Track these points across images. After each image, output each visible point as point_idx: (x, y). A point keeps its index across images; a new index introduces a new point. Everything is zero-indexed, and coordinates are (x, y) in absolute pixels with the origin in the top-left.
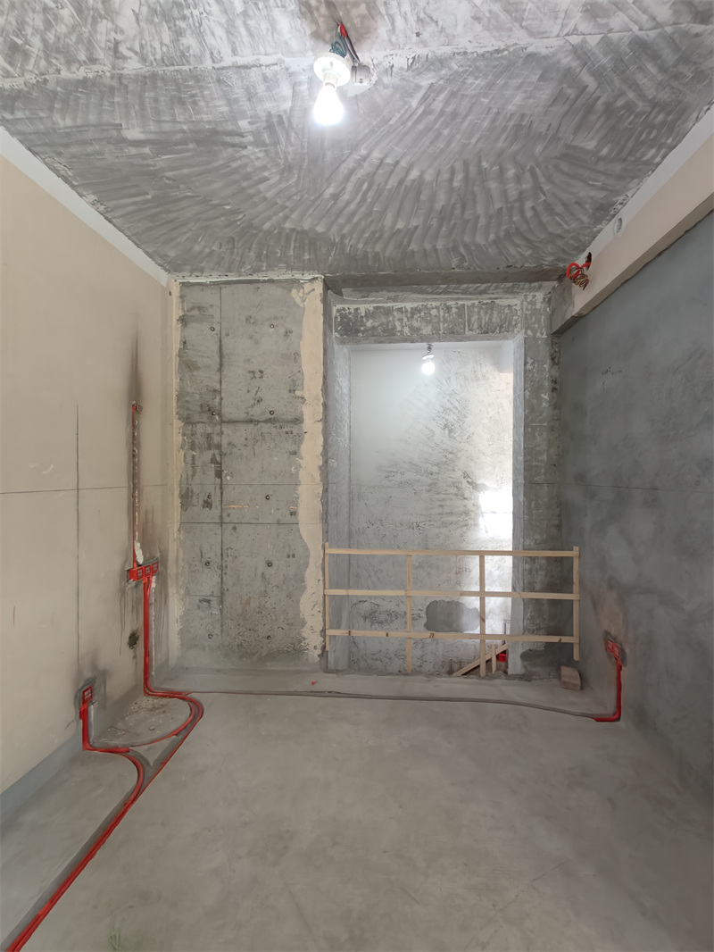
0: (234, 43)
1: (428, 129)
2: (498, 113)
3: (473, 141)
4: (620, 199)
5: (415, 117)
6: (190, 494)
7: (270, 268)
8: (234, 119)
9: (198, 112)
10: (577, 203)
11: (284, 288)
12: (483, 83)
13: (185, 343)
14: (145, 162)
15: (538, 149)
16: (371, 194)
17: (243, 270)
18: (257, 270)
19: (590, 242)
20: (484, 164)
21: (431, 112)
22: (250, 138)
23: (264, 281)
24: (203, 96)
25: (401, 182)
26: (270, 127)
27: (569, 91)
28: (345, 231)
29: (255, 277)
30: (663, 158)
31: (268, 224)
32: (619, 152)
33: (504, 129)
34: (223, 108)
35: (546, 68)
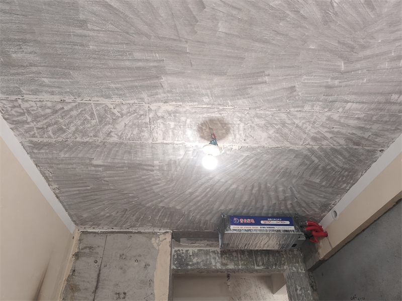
0: (165, 136)
1: (244, 170)
2: (276, 167)
3: (264, 176)
4: (333, 202)
5: (238, 165)
7: (141, 225)
8: (153, 160)
9: (135, 157)
10: (312, 203)
11: (147, 237)
12: (270, 157)
14: (97, 173)
15: (294, 181)
16: (210, 193)
17: (124, 226)
18: (131, 227)
19: (320, 221)
20: (268, 185)
21: (246, 164)
23: (135, 233)
24: (141, 152)
25: (227, 189)
27: (307, 162)
28: (192, 209)
29: (130, 230)
30: (350, 187)
31: (150, 204)
32: (330, 184)
33: (279, 172)
34: (149, 156)
35: (297, 154)
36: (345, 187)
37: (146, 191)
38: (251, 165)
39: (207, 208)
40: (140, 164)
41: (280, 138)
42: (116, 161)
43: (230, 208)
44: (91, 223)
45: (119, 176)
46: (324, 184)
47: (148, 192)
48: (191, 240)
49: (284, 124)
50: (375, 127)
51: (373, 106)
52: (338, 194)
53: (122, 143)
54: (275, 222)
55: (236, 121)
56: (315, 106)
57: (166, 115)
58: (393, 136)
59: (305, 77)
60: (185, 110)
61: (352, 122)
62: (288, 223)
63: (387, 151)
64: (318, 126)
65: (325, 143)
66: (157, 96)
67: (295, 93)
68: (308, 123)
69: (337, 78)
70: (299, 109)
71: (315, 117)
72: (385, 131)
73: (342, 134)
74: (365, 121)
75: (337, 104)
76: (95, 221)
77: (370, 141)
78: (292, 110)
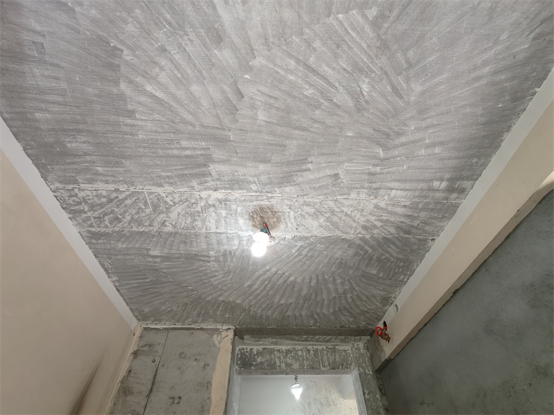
0: (218, 225)
1: (300, 261)
2: (331, 258)
3: (320, 267)
4: (393, 296)
5: (294, 256)
7: (204, 321)
8: (208, 250)
10: (373, 296)
11: (209, 334)
12: (324, 247)
13: (130, 371)
14: (155, 265)
15: (351, 272)
16: (269, 286)
17: (186, 322)
18: (196, 322)
19: (383, 316)
20: (326, 277)
21: (301, 255)
22: (214, 259)
23: (198, 329)
25: (285, 281)
26: (224, 255)
27: (361, 252)
28: (252, 303)
29: (193, 326)
30: (408, 279)
31: (210, 297)
32: (388, 276)
33: (334, 263)
34: (205, 246)
35: (350, 243)
36: (403, 279)
37: (205, 283)
38: (306, 255)
39: (267, 302)
40: (197, 255)
41: (331, 226)
42: (173, 251)
43: (291, 302)
44: (153, 319)
45: (177, 268)
46: (381, 275)
47: (207, 285)
48: (255, 338)
49: (333, 212)
50: (423, 215)
51: (417, 193)
52: (397, 287)
53: (176, 233)
55: (286, 209)
56: (361, 193)
57: (217, 204)
58: (441, 224)
59: (347, 164)
60: (234, 198)
61: (400, 210)
63: (438, 240)
64: (366, 214)
65: (376, 231)
66: (206, 184)
67: (339, 180)
68: (356, 211)
69: (377, 165)
70: (345, 197)
71: (362, 205)
72: (433, 219)
73: (391, 222)
74: (412, 209)
75: (382, 192)
76: (156, 316)
77: (419, 229)
78: (339, 197)
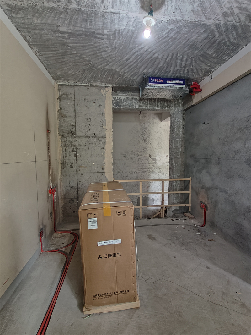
0: (114, 5)
1: (166, 42)
2: (188, 40)
3: (178, 47)
4: (213, 70)
5: (163, 37)
6: (65, 163)
7: (94, 81)
8: (103, 29)
9: (90, 25)
10: (201, 70)
11: (98, 89)
12: (187, 30)
13: (61, 107)
14: (63, 39)
15: (196, 52)
16: (139, 60)
17: (84, 81)
18: (88, 82)
19: (200, 82)
20: (178, 55)
21: (169, 36)
22: (106, 37)
23: (91, 86)
24: (95, 20)
25: (151, 57)
26: (114, 34)
27: (211, 36)
28: (126, 71)
29: (88, 84)
30: (228, 59)
33: (188, 45)
35: (207, 29)
36: (226, 59)
38: (172, 37)
39: (135, 71)
42: (77, 29)
43: (150, 71)
44: (63, 79)
45: (79, 43)
46: (214, 55)
47: (99, 57)
48: (123, 92)
52: (219, 64)
54: (175, 82)
62: (182, 82)
76: (65, 77)
